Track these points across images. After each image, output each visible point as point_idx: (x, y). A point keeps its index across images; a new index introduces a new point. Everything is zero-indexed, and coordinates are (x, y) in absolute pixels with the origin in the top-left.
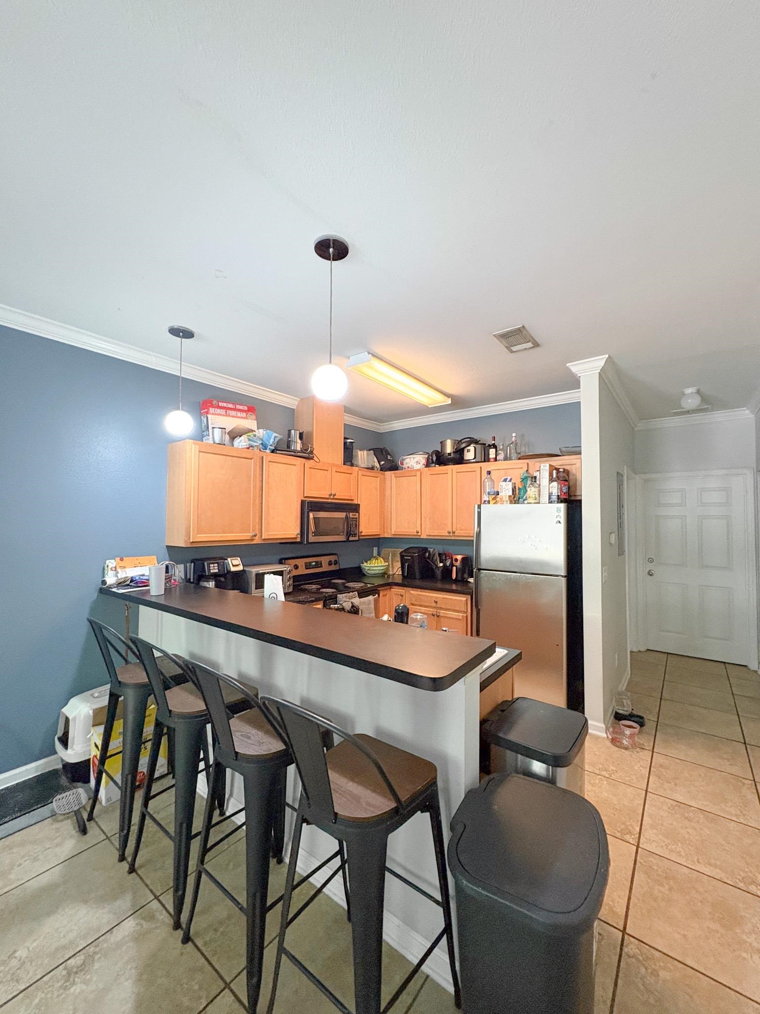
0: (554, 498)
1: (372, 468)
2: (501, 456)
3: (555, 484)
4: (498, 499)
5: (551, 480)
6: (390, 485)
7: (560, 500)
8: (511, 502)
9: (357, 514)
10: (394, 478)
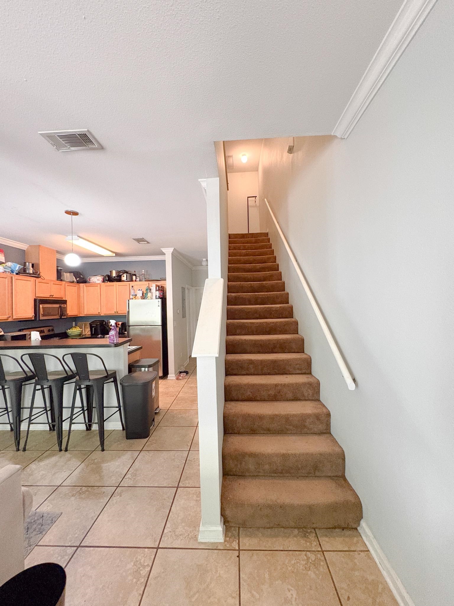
0: (158, 297)
1: (73, 282)
2: (138, 280)
3: (158, 292)
4: (136, 298)
5: (156, 290)
6: (83, 290)
7: (160, 298)
8: (142, 299)
9: (66, 305)
10: (85, 288)
